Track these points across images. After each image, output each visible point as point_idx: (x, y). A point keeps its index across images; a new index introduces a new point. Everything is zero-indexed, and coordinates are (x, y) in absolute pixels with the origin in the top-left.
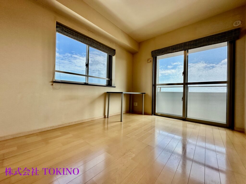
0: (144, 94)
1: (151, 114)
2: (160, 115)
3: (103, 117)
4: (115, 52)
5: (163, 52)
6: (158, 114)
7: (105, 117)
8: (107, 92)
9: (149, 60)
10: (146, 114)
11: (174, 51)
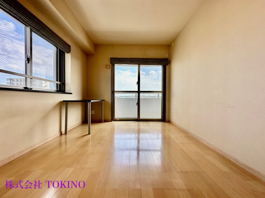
0: (103, 101)
1: (111, 120)
2: (119, 120)
3: (59, 134)
4: (70, 49)
5: (122, 62)
6: (117, 120)
7: (61, 134)
8: (64, 101)
9: (107, 66)
10: (105, 121)
11: (131, 63)
